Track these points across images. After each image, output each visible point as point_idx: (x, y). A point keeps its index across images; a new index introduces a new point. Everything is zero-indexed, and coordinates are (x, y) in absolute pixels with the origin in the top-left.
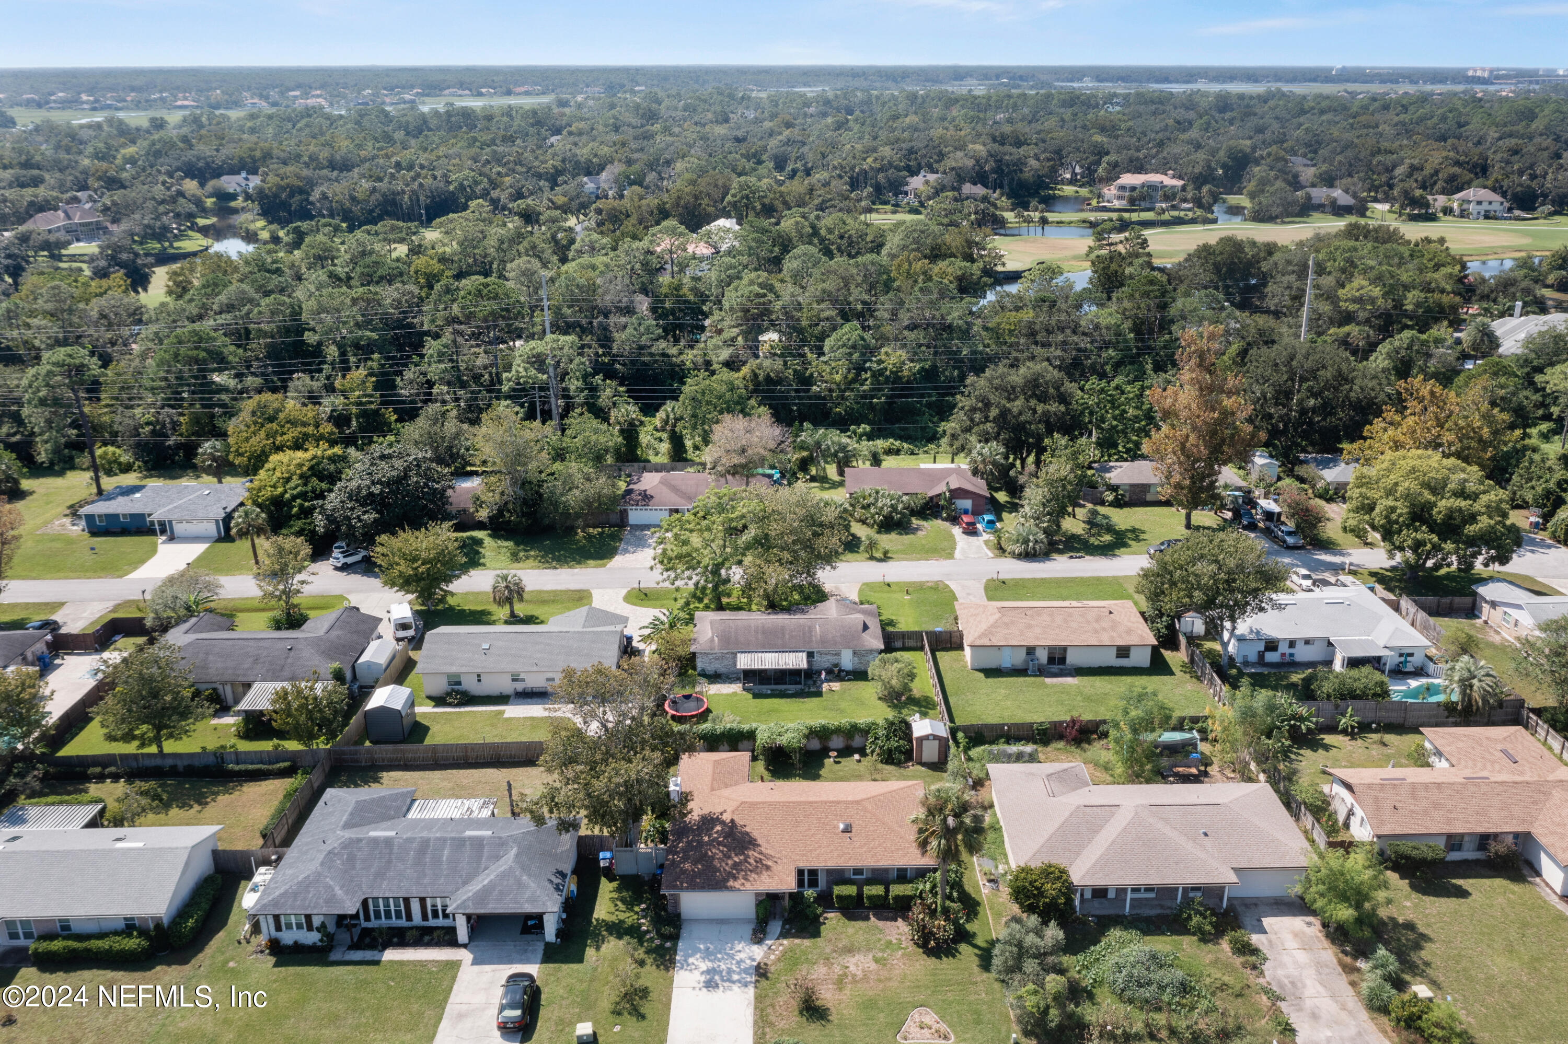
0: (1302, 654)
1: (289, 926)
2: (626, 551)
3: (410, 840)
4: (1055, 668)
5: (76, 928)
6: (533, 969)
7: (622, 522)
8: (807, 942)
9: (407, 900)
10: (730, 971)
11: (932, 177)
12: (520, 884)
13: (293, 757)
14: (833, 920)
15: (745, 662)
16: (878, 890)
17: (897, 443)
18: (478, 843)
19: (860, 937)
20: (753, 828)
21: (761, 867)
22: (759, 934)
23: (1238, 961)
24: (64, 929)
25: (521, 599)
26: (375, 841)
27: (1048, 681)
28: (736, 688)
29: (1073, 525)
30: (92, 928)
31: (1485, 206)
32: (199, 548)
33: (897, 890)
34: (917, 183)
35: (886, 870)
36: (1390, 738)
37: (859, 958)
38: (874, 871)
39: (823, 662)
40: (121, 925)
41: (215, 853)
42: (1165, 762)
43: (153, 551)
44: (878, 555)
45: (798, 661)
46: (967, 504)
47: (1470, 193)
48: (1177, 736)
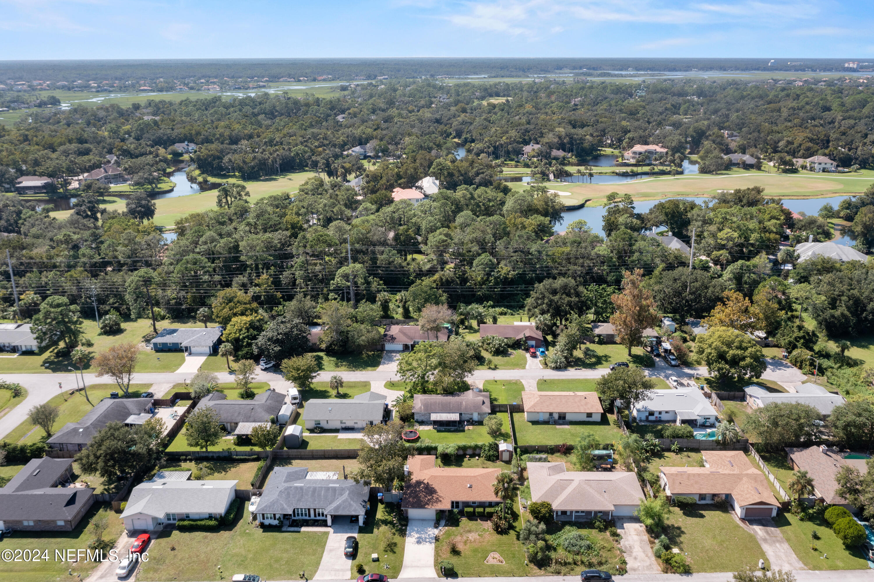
0: (664, 417)
1: (267, 518)
2: (384, 363)
3: (309, 488)
4: (561, 421)
5: (191, 517)
6: (356, 535)
7: (382, 349)
8: (454, 528)
9: (309, 510)
10: (426, 538)
11: (536, 147)
12: (350, 505)
13: (258, 453)
14: (464, 521)
15: (434, 417)
16: (481, 510)
17: (505, 310)
18: (334, 489)
19: (474, 527)
20: (435, 485)
21: (438, 501)
22: (436, 525)
23: (611, 538)
24: (187, 517)
25: (342, 386)
26: (296, 488)
27: (558, 427)
28: (430, 428)
29: (578, 353)
30: (197, 517)
31: (823, 166)
32: (203, 359)
33: (488, 510)
34: (528, 149)
35: (484, 503)
36: (690, 454)
37: (473, 534)
38: (480, 502)
39: (466, 417)
40: (207, 516)
41: (236, 491)
42: (597, 463)
43: (183, 360)
44: (493, 367)
45: (455, 417)
46: (533, 343)
47: (815, 158)
48: (604, 452)
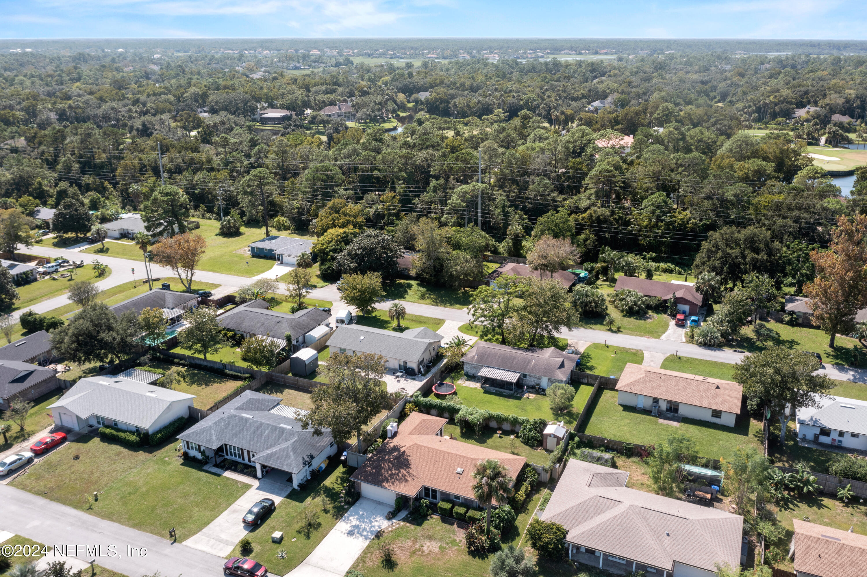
0: (848, 442)
1: (192, 448)
4: (670, 415)
5: (120, 426)
6: (277, 500)
8: (413, 527)
9: (242, 450)
10: (365, 529)
11: (813, 109)
12: (288, 456)
13: (252, 372)
14: (435, 519)
16: (461, 510)
17: (672, 266)
18: (283, 430)
19: (441, 533)
20: (413, 460)
22: (391, 516)
24: (114, 425)
26: (242, 418)
27: (661, 421)
28: (476, 385)
30: (124, 427)
33: (472, 513)
34: (802, 112)
35: (472, 501)
37: (433, 543)
38: (465, 499)
40: (134, 429)
41: (190, 408)
43: (271, 267)
44: (614, 329)
45: (512, 377)
46: (687, 308)
48: (708, 472)
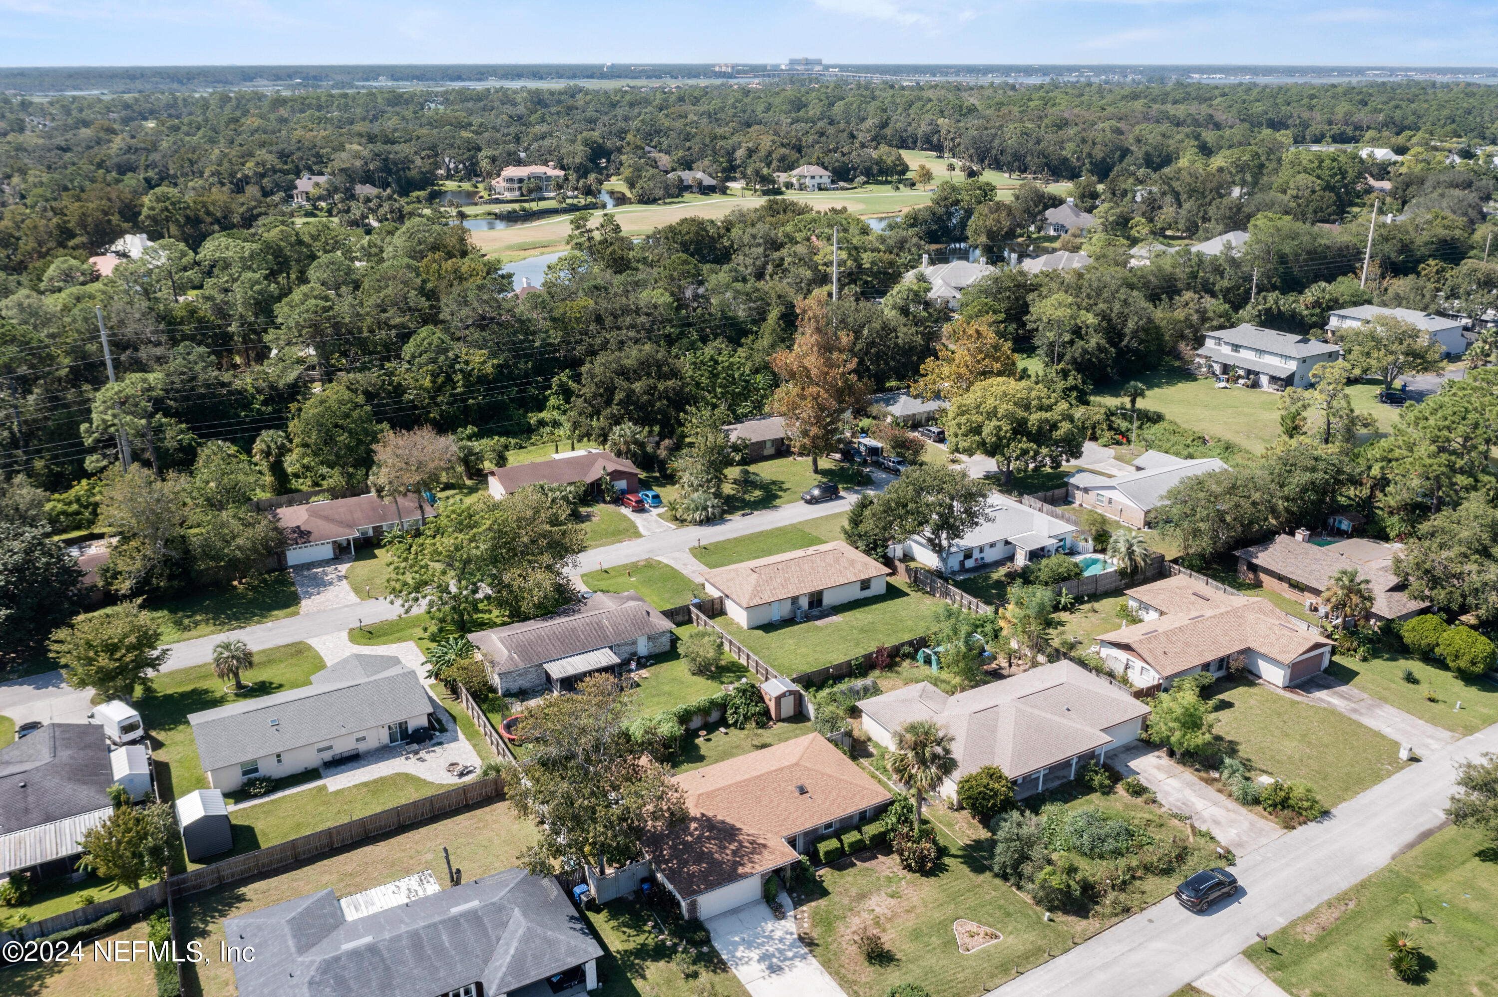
0: (989, 556)
2: (310, 595)
4: (815, 612)
7: (282, 566)
8: (823, 902)
10: (781, 951)
11: (320, 179)
12: (549, 942)
14: (831, 876)
15: (557, 670)
16: (853, 836)
18: (471, 916)
19: (863, 881)
20: (723, 815)
21: (758, 847)
22: (776, 910)
23: (1140, 800)
25: (249, 665)
27: (817, 623)
31: (817, 180)
33: (872, 830)
34: (305, 186)
36: (1096, 605)
37: (876, 899)
38: (843, 820)
39: (627, 652)
45: (607, 657)
47: (804, 169)
